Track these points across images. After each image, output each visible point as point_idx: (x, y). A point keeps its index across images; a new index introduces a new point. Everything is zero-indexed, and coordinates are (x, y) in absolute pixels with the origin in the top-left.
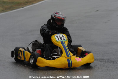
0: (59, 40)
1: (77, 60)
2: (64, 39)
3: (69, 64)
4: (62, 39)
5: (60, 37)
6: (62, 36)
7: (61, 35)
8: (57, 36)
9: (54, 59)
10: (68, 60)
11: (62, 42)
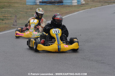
0: (55, 32)
1: (65, 47)
2: (58, 32)
3: (59, 49)
4: (57, 32)
5: (56, 31)
7: (57, 29)
8: (54, 30)
9: (49, 45)
10: (58, 46)
11: (56, 34)
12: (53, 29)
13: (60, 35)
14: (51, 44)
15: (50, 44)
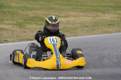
0: (51, 42)
2: (57, 42)
3: (58, 66)
4: (54, 42)
5: (53, 40)
6: (55, 39)
7: (54, 37)
8: (50, 39)
9: (44, 60)
10: (57, 62)
11: (54, 45)
12: (49, 37)
13: (58, 46)
14: (47, 59)
15: (45, 58)
